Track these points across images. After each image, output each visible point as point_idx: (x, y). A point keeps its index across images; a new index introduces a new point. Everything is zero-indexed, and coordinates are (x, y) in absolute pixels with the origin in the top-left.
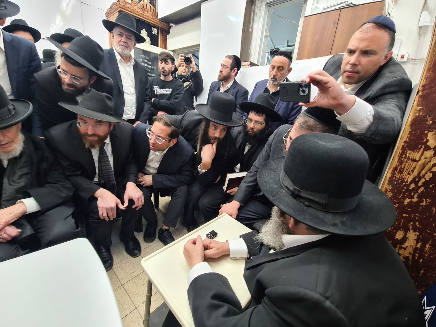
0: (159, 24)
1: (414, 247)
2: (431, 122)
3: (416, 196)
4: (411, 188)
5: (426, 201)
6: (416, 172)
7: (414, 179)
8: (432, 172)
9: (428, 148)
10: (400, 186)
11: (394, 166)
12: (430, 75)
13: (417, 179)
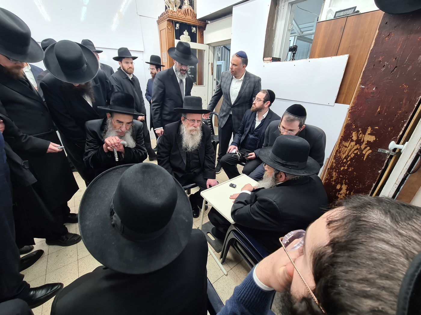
0: (197, 24)
1: (345, 193)
2: (354, 127)
3: (346, 166)
4: (344, 162)
5: (351, 168)
6: (347, 153)
7: (346, 157)
8: (354, 153)
9: (352, 141)
10: (339, 161)
11: (337, 149)
12: (356, 102)
13: (347, 157)
